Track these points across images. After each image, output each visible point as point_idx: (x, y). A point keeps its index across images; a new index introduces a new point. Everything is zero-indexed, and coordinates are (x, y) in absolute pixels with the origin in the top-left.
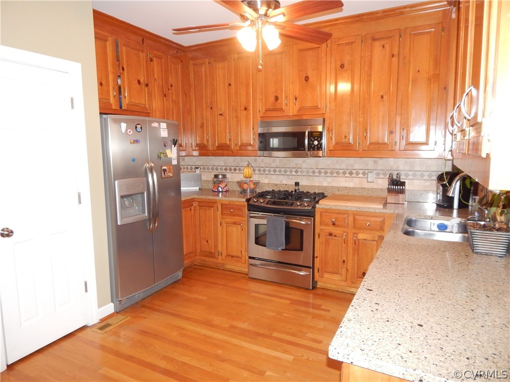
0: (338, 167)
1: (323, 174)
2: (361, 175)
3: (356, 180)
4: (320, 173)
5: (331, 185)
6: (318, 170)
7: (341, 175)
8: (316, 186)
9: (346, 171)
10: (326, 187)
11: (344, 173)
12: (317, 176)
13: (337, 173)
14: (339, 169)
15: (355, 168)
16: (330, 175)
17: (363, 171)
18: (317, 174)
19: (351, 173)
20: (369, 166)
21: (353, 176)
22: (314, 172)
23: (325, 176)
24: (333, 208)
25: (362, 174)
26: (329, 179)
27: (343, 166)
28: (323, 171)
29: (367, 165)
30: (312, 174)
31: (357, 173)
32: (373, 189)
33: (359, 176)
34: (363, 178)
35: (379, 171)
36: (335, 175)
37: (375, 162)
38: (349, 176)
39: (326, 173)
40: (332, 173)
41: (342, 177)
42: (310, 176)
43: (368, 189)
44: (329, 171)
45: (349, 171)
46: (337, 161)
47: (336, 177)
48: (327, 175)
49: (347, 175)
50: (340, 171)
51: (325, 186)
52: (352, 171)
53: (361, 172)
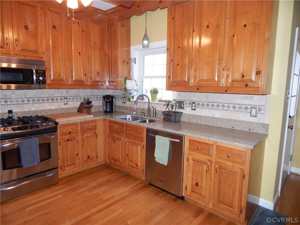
0: (43, 96)
1: (31, 102)
2: (59, 101)
3: (57, 104)
4: (29, 101)
5: (38, 109)
6: (27, 99)
7: (46, 101)
8: (27, 111)
9: (49, 98)
10: (36, 111)
11: (48, 100)
12: (26, 104)
13: (42, 100)
14: (44, 97)
15: (55, 96)
16: (37, 102)
17: (60, 98)
18: (26, 102)
19: (53, 100)
20: (64, 94)
21: (54, 101)
22: (23, 101)
23: (33, 103)
24: (70, 122)
25: (60, 99)
26: (37, 105)
27: (47, 95)
28: (31, 99)
29: (63, 94)
30: (21, 103)
31: (57, 99)
32: (68, 108)
33: (58, 101)
34: (60, 102)
35: (70, 97)
36: (41, 101)
37: (67, 92)
38: (51, 101)
39: (34, 101)
40: (38, 100)
41: (47, 103)
42: (20, 104)
43: (65, 109)
44: (36, 99)
45: (51, 98)
46: (42, 92)
47: (42, 103)
48: (35, 102)
49: (50, 101)
50: (44, 98)
51: (34, 111)
52: (53, 98)
53: (59, 98)
